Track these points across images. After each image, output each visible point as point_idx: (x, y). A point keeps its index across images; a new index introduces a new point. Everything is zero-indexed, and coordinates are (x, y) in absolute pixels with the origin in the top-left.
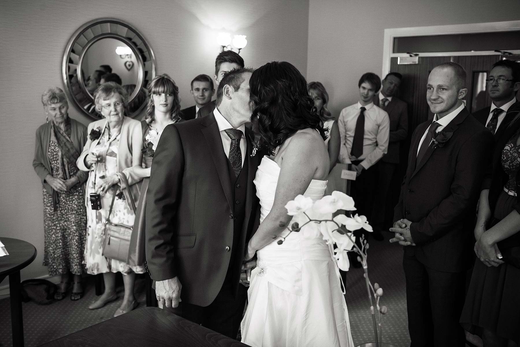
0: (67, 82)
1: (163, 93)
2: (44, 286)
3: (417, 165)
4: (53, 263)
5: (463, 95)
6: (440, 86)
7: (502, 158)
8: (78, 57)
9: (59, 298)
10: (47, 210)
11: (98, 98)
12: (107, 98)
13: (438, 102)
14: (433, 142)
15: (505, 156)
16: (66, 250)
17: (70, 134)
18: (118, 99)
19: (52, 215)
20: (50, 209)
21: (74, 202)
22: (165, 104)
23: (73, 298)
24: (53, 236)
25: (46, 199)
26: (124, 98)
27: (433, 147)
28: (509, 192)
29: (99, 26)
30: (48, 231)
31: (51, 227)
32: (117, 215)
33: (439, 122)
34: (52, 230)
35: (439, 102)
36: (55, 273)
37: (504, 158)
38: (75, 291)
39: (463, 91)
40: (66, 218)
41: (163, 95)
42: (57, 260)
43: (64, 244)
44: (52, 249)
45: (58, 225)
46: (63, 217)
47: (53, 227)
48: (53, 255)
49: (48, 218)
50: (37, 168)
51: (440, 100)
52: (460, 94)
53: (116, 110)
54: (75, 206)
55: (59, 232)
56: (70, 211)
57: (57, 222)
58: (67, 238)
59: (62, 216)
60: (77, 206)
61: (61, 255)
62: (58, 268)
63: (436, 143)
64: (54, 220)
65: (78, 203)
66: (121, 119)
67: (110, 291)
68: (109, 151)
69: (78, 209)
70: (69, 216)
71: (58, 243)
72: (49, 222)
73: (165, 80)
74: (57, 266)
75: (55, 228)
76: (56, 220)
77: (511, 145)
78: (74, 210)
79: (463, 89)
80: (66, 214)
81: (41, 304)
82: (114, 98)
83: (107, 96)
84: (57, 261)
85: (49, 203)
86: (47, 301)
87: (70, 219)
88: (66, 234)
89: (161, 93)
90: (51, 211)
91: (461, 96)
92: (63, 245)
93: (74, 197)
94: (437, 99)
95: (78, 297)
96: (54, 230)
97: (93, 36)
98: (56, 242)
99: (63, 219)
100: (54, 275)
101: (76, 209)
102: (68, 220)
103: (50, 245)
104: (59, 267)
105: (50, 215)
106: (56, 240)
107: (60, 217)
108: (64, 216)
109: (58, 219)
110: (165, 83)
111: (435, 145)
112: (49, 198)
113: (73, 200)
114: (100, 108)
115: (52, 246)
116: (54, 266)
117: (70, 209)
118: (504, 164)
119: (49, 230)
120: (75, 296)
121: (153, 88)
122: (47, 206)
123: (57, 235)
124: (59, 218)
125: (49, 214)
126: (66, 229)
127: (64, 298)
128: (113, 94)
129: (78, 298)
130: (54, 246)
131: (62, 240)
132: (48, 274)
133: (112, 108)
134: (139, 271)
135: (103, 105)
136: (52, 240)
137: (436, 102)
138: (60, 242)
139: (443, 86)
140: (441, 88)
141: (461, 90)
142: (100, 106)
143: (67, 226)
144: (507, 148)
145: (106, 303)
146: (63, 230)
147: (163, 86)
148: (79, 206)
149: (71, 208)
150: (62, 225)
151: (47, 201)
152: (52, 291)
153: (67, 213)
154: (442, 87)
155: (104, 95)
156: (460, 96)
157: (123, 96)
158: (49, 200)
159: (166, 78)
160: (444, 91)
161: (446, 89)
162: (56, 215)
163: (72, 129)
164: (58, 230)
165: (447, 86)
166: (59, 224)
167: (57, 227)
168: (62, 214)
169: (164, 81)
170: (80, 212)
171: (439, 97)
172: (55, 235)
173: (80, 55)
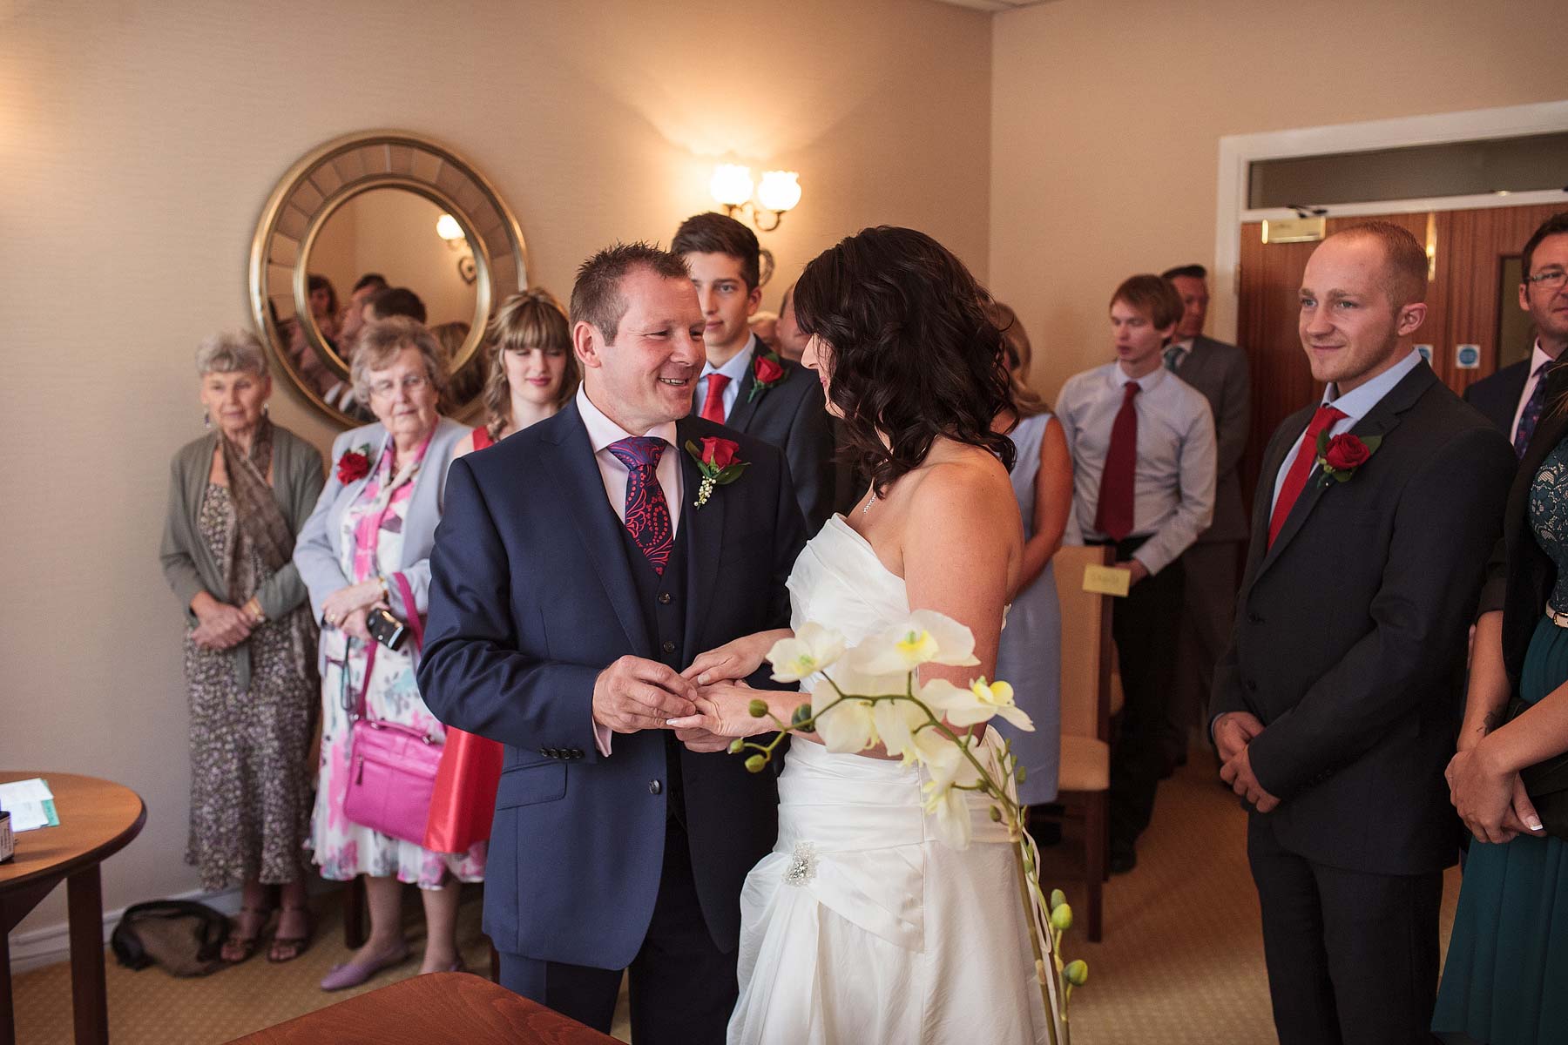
0: (265, 319)
1: (537, 346)
2: (193, 922)
3: (1273, 540)
4: (215, 851)
5: (1411, 324)
6: (1335, 294)
7: (1534, 509)
8: (296, 244)
9: (234, 957)
10: (196, 695)
11: (359, 363)
12: (382, 364)
13: (1329, 344)
14: (1321, 467)
15: (1539, 502)
16: (254, 810)
17: (267, 468)
18: (415, 367)
19: (209, 707)
20: (205, 690)
21: (275, 668)
22: (541, 380)
23: (274, 955)
24: (215, 770)
25: (193, 661)
26: (433, 365)
27: (1319, 482)
28: (1558, 616)
29: (355, 153)
30: (198, 758)
31: (205, 743)
32: (407, 706)
33: (1339, 404)
34: (210, 752)
35: (1332, 344)
36: (221, 883)
37: (1537, 508)
38: (283, 933)
39: (1413, 310)
40: (253, 715)
41: (536, 353)
42: (228, 842)
43: (248, 793)
44: (211, 810)
45: (229, 738)
46: (242, 713)
47: (212, 745)
48: (214, 828)
49: (198, 716)
50: (174, 569)
51: (1337, 337)
52: (1403, 321)
53: (407, 400)
54: (280, 682)
55: (233, 757)
56: (262, 695)
57: (224, 730)
58: (255, 773)
59: (242, 708)
60: (284, 681)
61: (238, 825)
62: (229, 867)
63: (1328, 469)
64: (214, 722)
65: (288, 671)
66: (426, 424)
67: (384, 934)
68: (389, 516)
69: (289, 689)
70: (261, 708)
71: (228, 790)
72: (200, 730)
73: (543, 307)
74: (227, 861)
75: (219, 745)
76: (224, 721)
77: (1558, 469)
78: (275, 692)
79: (1414, 303)
80: (251, 705)
81: (181, 974)
82: (402, 365)
83: (382, 357)
84: (227, 844)
85: (202, 672)
86: (198, 966)
87: (262, 717)
88: (255, 764)
89: (530, 348)
90: (207, 697)
91: (1405, 327)
92: (245, 795)
93: (276, 655)
94: (1326, 334)
95: (290, 951)
96: (216, 754)
97: (338, 184)
98: (224, 788)
99: (243, 717)
100: (218, 887)
101: (281, 689)
102: (259, 721)
103: (204, 798)
104: (233, 864)
105: (204, 709)
106: (222, 783)
107: (235, 713)
108: (245, 709)
109: (227, 718)
110: (540, 316)
111: (1324, 476)
112: (201, 657)
113: (274, 664)
114: (365, 393)
115: (212, 801)
116: (216, 862)
117: (263, 688)
118: (1541, 529)
119: (201, 754)
120: (282, 949)
121: (507, 330)
122: (194, 682)
123: (226, 767)
124: (232, 718)
125: (202, 706)
126: (251, 749)
127: (249, 955)
128: (397, 351)
129: (288, 955)
130: (216, 802)
131: (241, 781)
132: (201, 886)
133: (396, 394)
134: (472, 875)
135: (373, 382)
136: (212, 784)
137: (1326, 345)
138: (236, 788)
139: (1345, 295)
140: (1337, 300)
141: (1406, 308)
142: (364, 387)
143: (254, 740)
144: (1546, 476)
145: (373, 971)
146: (244, 750)
147: (536, 328)
148: (292, 680)
149: (267, 686)
150: (242, 737)
151: (195, 665)
152: (214, 937)
153: (256, 702)
154: (1342, 296)
155: (373, 355)
156: (1404, 325)
157: (431, 357)
158: (201, 665)
159: (544, 303)
160: (1350, 311)
161: (1355, 305)
162: (221, 707)
163: (274, 452)
164: (227, 751)
165: (1361, 296)
166: (233, 734)
167: (225, 743)
168: (240, 705)
169: (539, 311)
170: (294, 697)
171: (1334, 328)
172: (219, 768)
173: (301, 241)
